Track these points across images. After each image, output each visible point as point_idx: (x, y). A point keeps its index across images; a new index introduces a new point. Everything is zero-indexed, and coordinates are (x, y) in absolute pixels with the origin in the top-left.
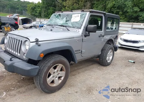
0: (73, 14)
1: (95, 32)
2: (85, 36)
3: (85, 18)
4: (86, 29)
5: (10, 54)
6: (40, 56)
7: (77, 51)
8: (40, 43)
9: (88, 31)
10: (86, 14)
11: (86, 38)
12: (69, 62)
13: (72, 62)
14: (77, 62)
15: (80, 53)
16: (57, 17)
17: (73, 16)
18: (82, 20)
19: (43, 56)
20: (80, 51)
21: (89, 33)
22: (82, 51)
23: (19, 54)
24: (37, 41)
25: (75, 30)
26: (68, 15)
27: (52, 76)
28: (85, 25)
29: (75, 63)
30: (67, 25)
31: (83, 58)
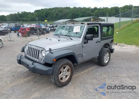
0: (75, 26)
1: (92, 40)
2: (85, 43)
3: (83, 29)
4: (85, 38)
5: (30, 59)
6: (53, 60)
7: (79, 55)
8: (52, 51)
9: (86, 39)
10: (84, 26)
11: (85, 45)
12: (73, 64)
13: (75, 64)
14: (79, 64)
15: (81, 57)
16: (62, 28)
17: (75, 27)
18: (82, 31)
19: (55, 60)
20: (81, 55)
21: (87, 41)
22: (82, 55)
23: (37, 60)
24: (50, 50)
25: (76, 39)
26: (70, 27)
27: (62, 74)
28: (84, 34)
29: (78, 64)
30: (70, 35)
31: (84, 60)
